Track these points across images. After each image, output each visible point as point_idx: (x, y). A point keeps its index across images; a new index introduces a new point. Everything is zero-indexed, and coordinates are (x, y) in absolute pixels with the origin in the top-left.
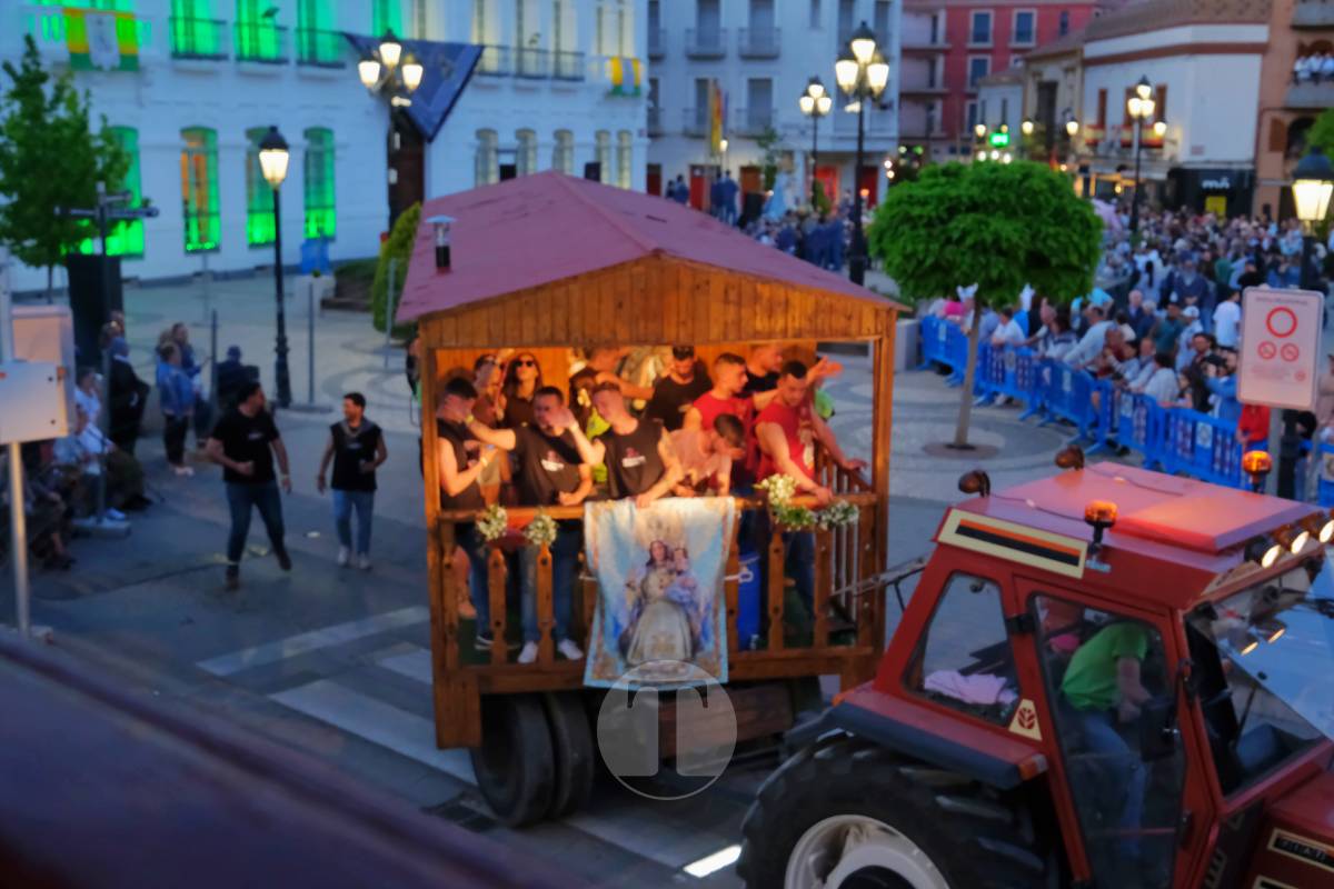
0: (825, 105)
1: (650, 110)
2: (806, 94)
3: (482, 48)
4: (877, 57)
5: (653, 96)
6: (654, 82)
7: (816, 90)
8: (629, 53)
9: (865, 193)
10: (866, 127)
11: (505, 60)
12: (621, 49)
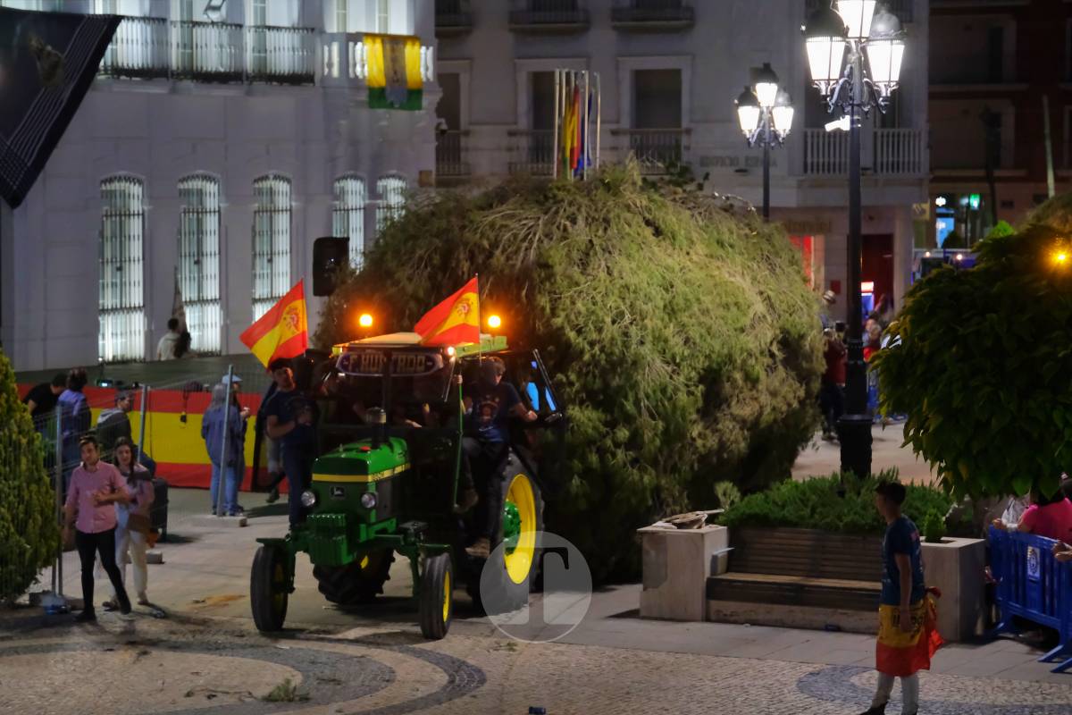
0: (784, 120)
1: (441, 133)
2: (749, 98)
3: (113, 21)
4: (882, 27)
5: (448, 109)
6: (446, 81)
7: (766, 91)
8: (400, 25)
9: (867, 287)
10: (866, 160)
11: (160, 43)
12: (385, 21)
